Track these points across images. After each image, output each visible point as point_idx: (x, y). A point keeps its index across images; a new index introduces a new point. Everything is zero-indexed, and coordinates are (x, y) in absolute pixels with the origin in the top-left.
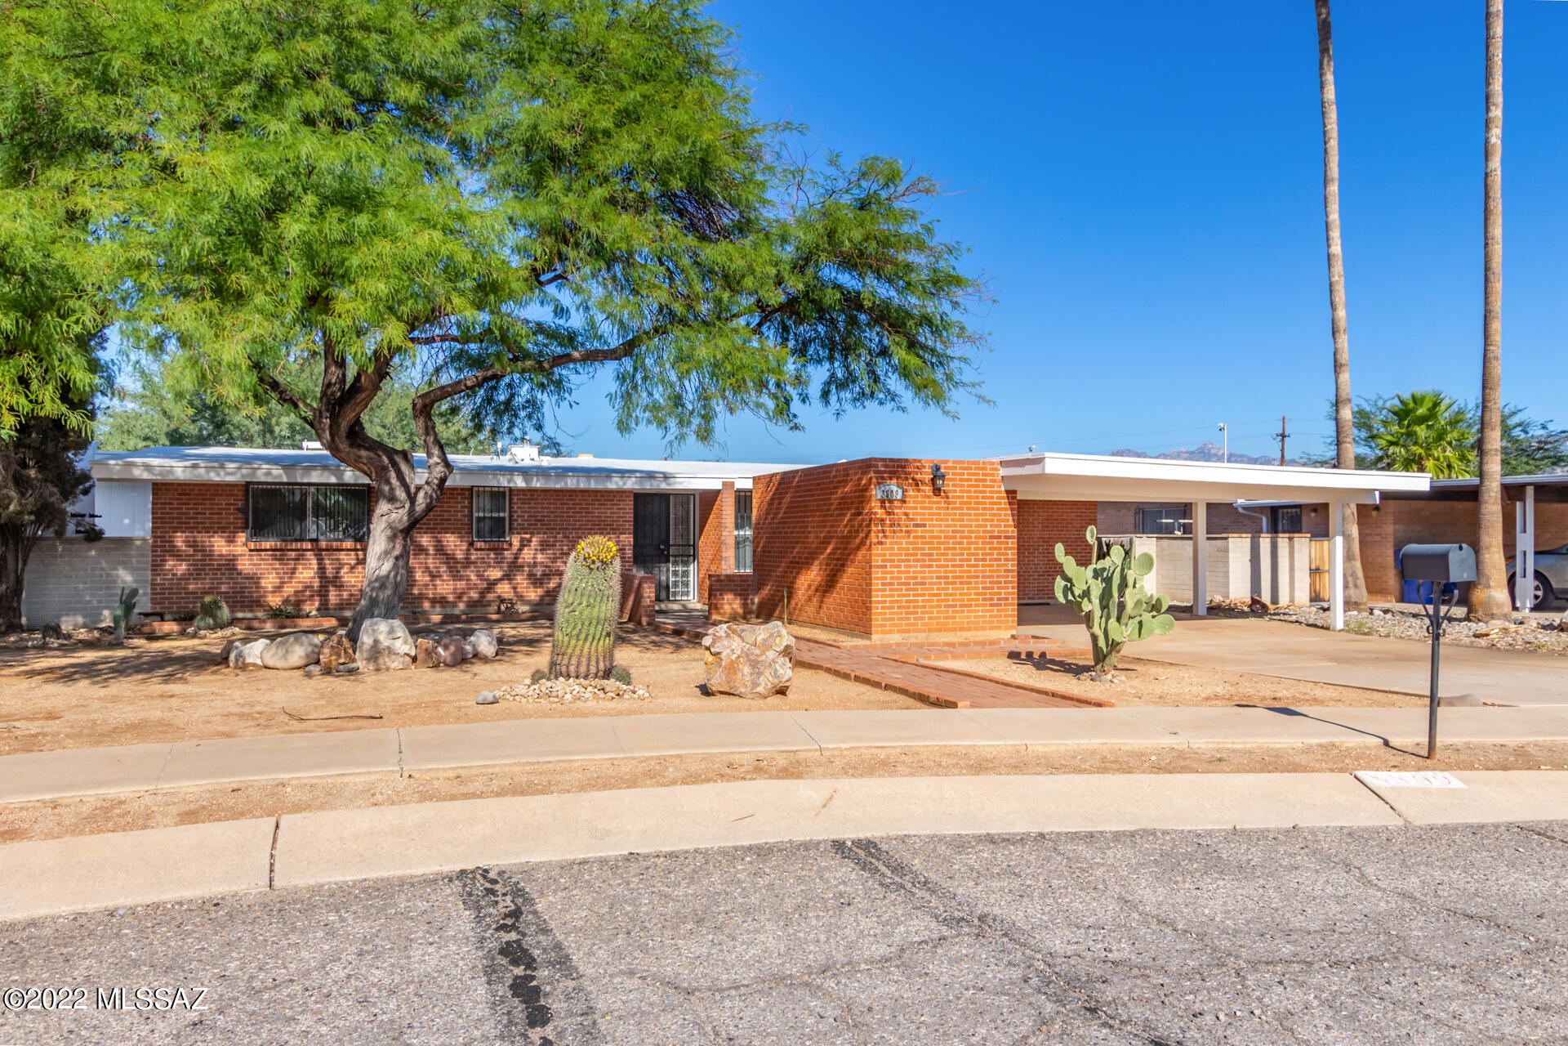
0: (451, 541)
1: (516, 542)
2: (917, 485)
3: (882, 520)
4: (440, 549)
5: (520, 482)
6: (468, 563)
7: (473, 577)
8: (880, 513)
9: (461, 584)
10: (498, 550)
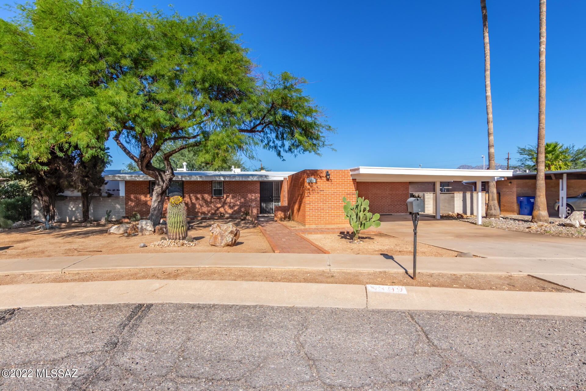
0: (207, 196)
1: (225, 196)
2: (321, 178)
3: (309, 189)
4: (203, 198)
5: (222, 179)
6: (211, 202)
7: (213, 206)
8: (308, 187)
9: (209, 208)
10: (220, 199)
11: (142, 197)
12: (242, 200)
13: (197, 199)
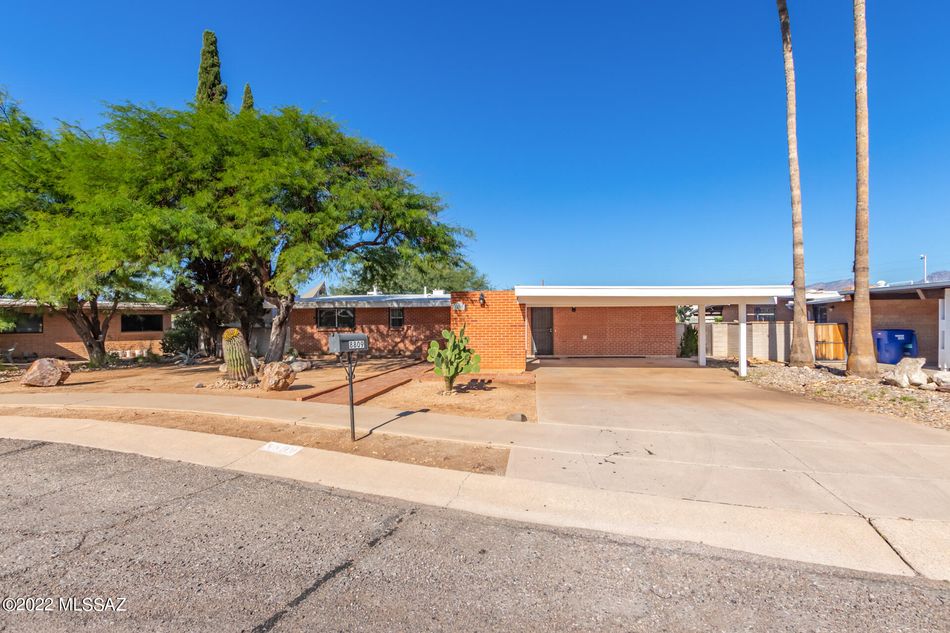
0: (382, 328)
1: (405, 328)
2: (473, 303)
3: (456, 319)
4: (378, 330)
5: (395, 305)
6: (388, 335)
7: (390, 341)
8: (455, 315)
9: (386, 344)
10: (399, 331)
11: (309, 329)
12: (428, 333)
13: (371, 331)
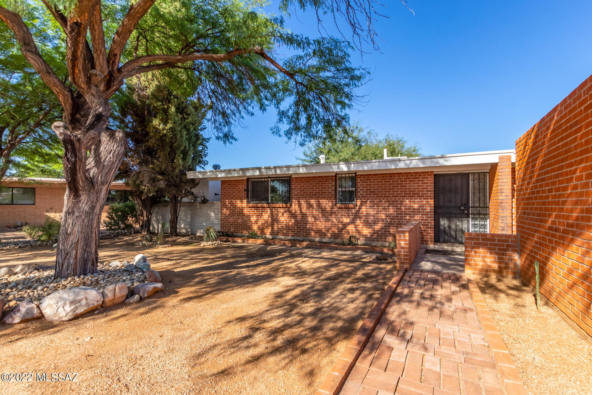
1: (359, 203)
7: (335, 221)
9: (329, 224)
10: (349, 208)
11: (239, 204)
12: (391, 211)
13: (310, 206)
